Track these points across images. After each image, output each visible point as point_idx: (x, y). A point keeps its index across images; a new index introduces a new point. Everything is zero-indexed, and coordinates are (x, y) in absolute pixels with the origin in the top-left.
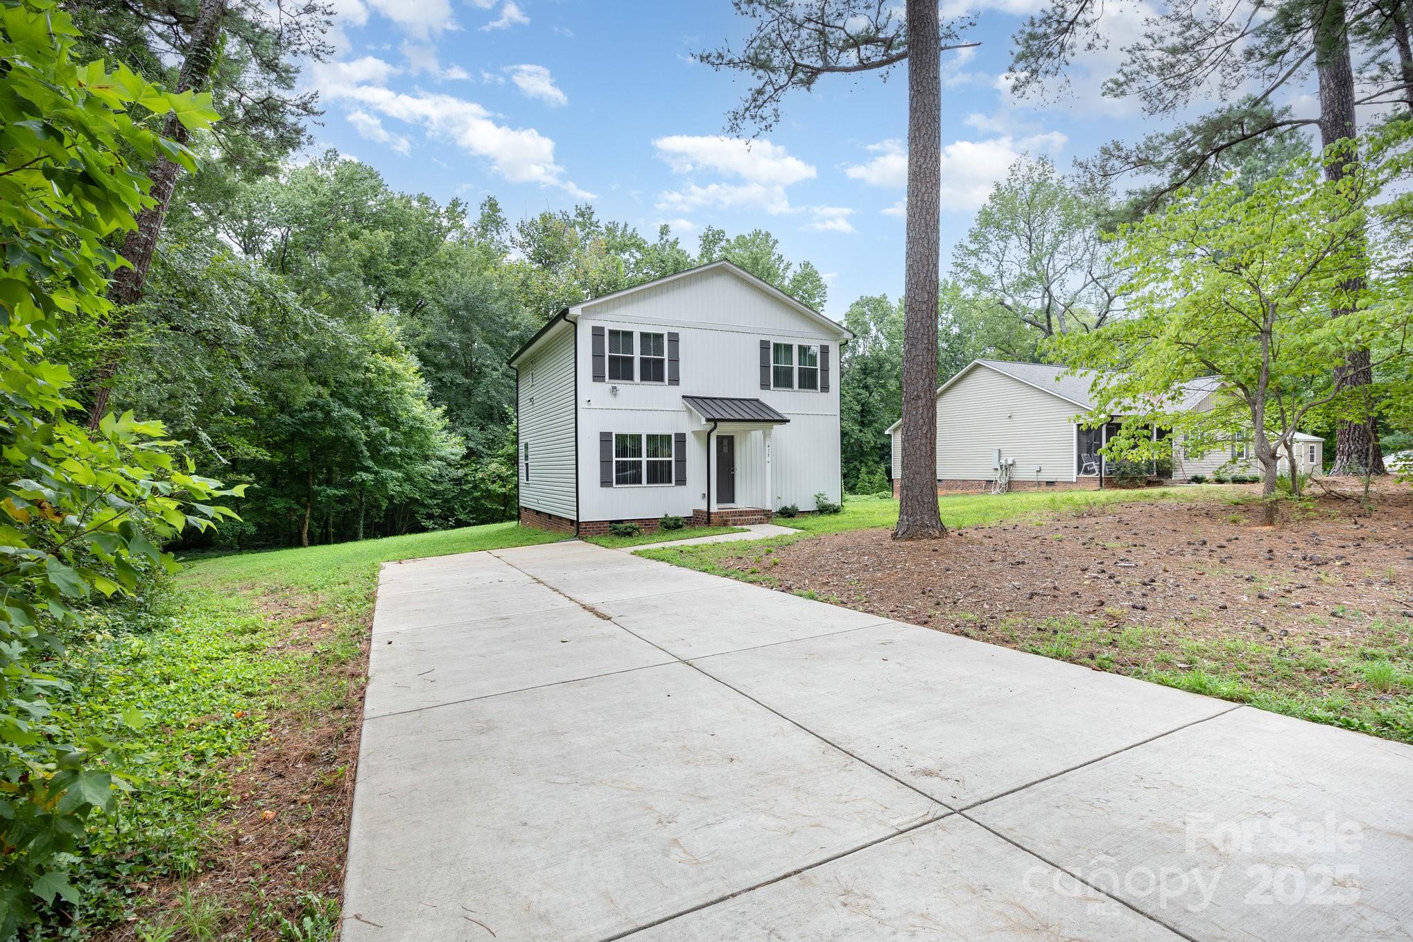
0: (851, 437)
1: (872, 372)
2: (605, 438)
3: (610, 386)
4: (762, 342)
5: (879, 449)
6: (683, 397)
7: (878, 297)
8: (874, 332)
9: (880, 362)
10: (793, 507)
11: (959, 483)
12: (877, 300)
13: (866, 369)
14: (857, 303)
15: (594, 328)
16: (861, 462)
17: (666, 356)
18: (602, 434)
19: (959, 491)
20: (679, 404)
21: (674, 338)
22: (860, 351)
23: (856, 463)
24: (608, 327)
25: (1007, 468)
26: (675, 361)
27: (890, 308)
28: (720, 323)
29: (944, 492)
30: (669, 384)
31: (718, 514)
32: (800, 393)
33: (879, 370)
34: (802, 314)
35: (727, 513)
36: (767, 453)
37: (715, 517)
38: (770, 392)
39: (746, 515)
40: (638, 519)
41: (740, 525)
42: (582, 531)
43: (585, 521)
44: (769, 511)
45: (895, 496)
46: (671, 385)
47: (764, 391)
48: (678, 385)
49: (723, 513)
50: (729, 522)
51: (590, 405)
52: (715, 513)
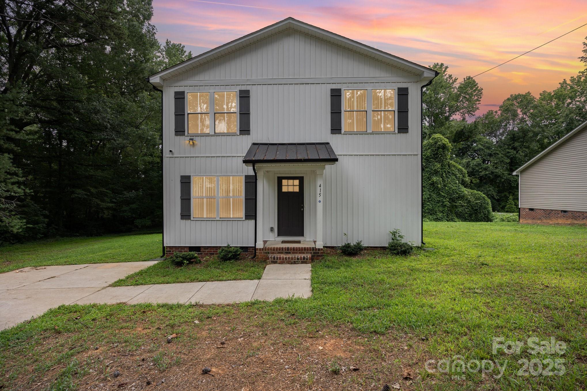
0: (502, 178)
2: (185, 180)
4: (332, 90)
6: (253, 144)
8: (520, 115)
9: (525, 133)
10: (358, 244)
12: (523, 95)
13: (514, 138)
14: (508, 99)
15: (176, 93)
16: (510, 193)
18: (182, 177)
21: (245, 96)
22: (511, 128)
23: (507, 194)
24: (188, 91)
26: (246, 114)
28: (290, 77)
29: (569, 222)
30: (240, 134)
31: (265, 250)
32: (372, 135)
33: (524, 137)
34: (377, 60)
35: (277, 249)
36: (318, 192)
37: (260, 253)
38: (340, 135)
39: (293, 253)
40: (213, 247)
41: (280, 264)
42: (167, 254)
43: (169, 246)
44: (319, 249)
45: (521, 221)
46: (242, 134)
47: (334, 135)
48: (249, 134)
49: (271, 249)
50: (269, 259)
51: (173, 154)
52: (260, 249)
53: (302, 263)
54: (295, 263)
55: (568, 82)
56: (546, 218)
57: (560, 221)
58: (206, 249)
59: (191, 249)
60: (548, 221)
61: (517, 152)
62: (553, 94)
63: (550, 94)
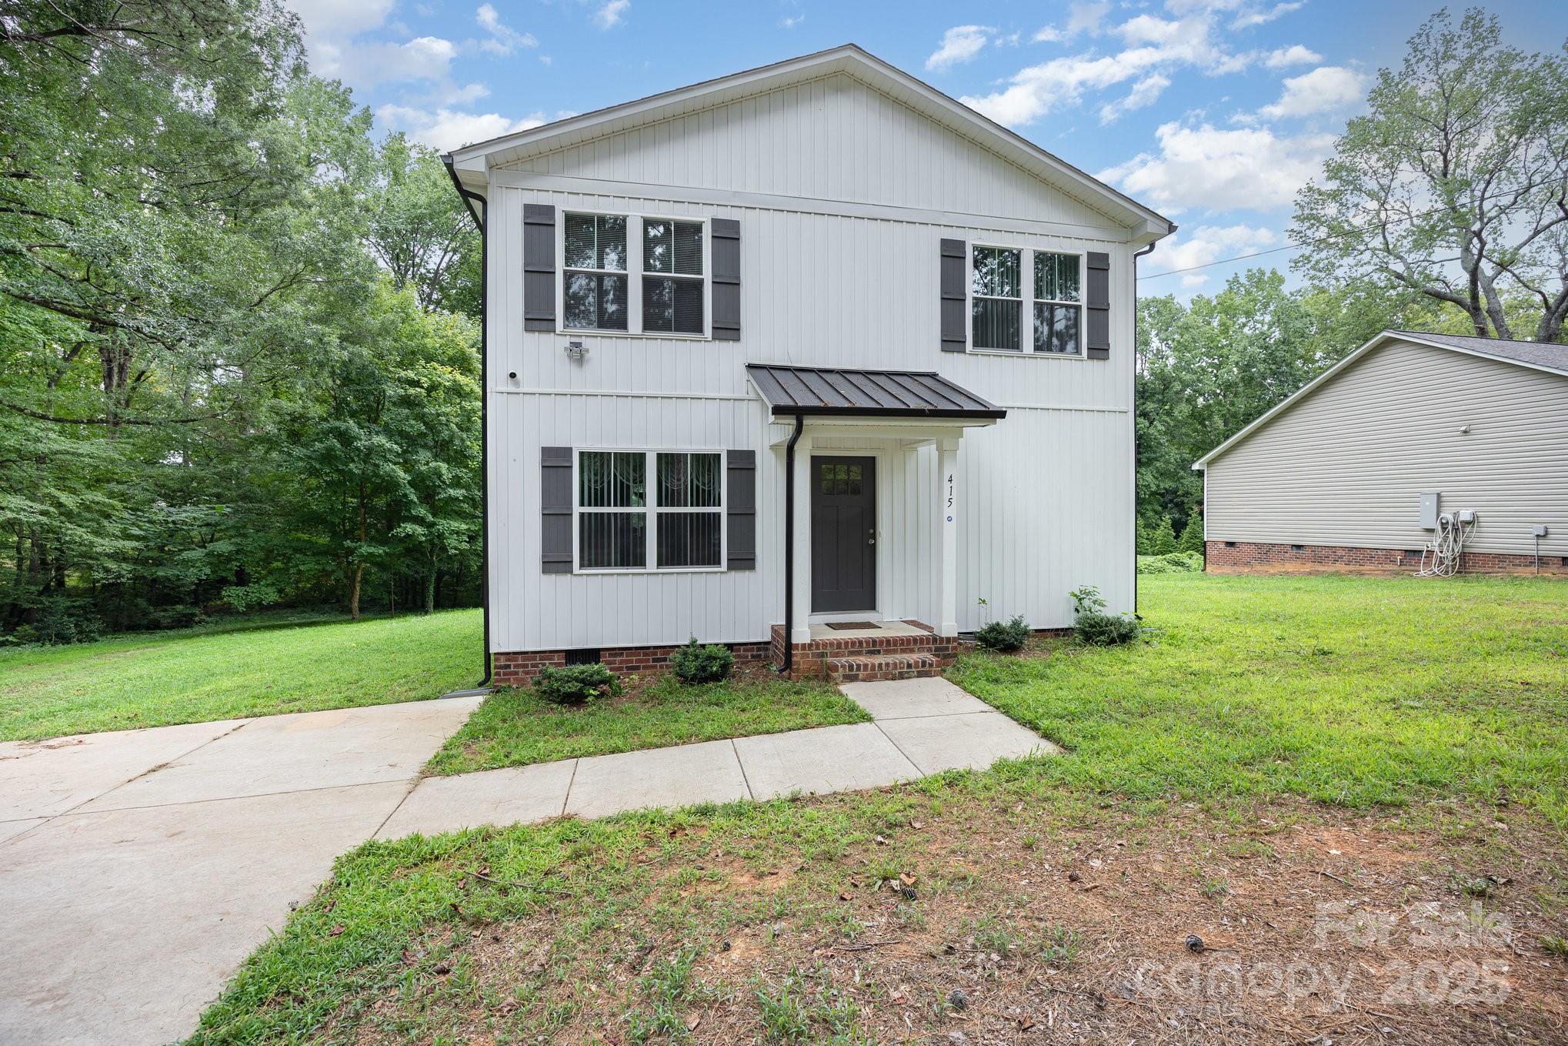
1: (1153, 394)
2: (554, 461)
3: (566, 342)
4: (945, 243)
5: (1162, 495)
6: (750, 367)
7: (1163, 298)
8: (1155, 343)
9: (1165, 381)
10: (1016, 624)
11: (1340, 553)
13: (1144, 392)
15: (529, 209)
17: (707, 275)
18: (547, 452)
19: (1340, 567)
20: (739, 383)
21: (728, 235)
24: (564, 207)
25: (1457, 528)
26: (729, 284)
27: (1181, 310)
28: (843, 200)
29: (1308, 567)
30: (714, 338)
31: (818, 647)
32: (1034, 361)
33: (1163, 392)
34: (1044, 181)
35: (846, 643)
36: (947, 496)
37: (804, 656)
38: (961, 356)
39: (887, 652)
40: (637, 648)
41: (864, 680)
42: (497, 674)
43: (507, 650)
44: (948, 640)
45: (1209, 569)
46: (720, 339)
47: (949, 356)
48: (737, 339)
49: (832, 644)
50: (837, 671)
51: (517, 384)
52: (804, 646)
53: (920, 675)
54: (901, 676)
55: (1243, 280)
56: (1261, 561)
57: (1290, 567)
58: (615, 655)
59: (573, 656)
60: (1266, 568)
61: (1151, 423)
62: (1214, 303)
63: (1209, 302)
